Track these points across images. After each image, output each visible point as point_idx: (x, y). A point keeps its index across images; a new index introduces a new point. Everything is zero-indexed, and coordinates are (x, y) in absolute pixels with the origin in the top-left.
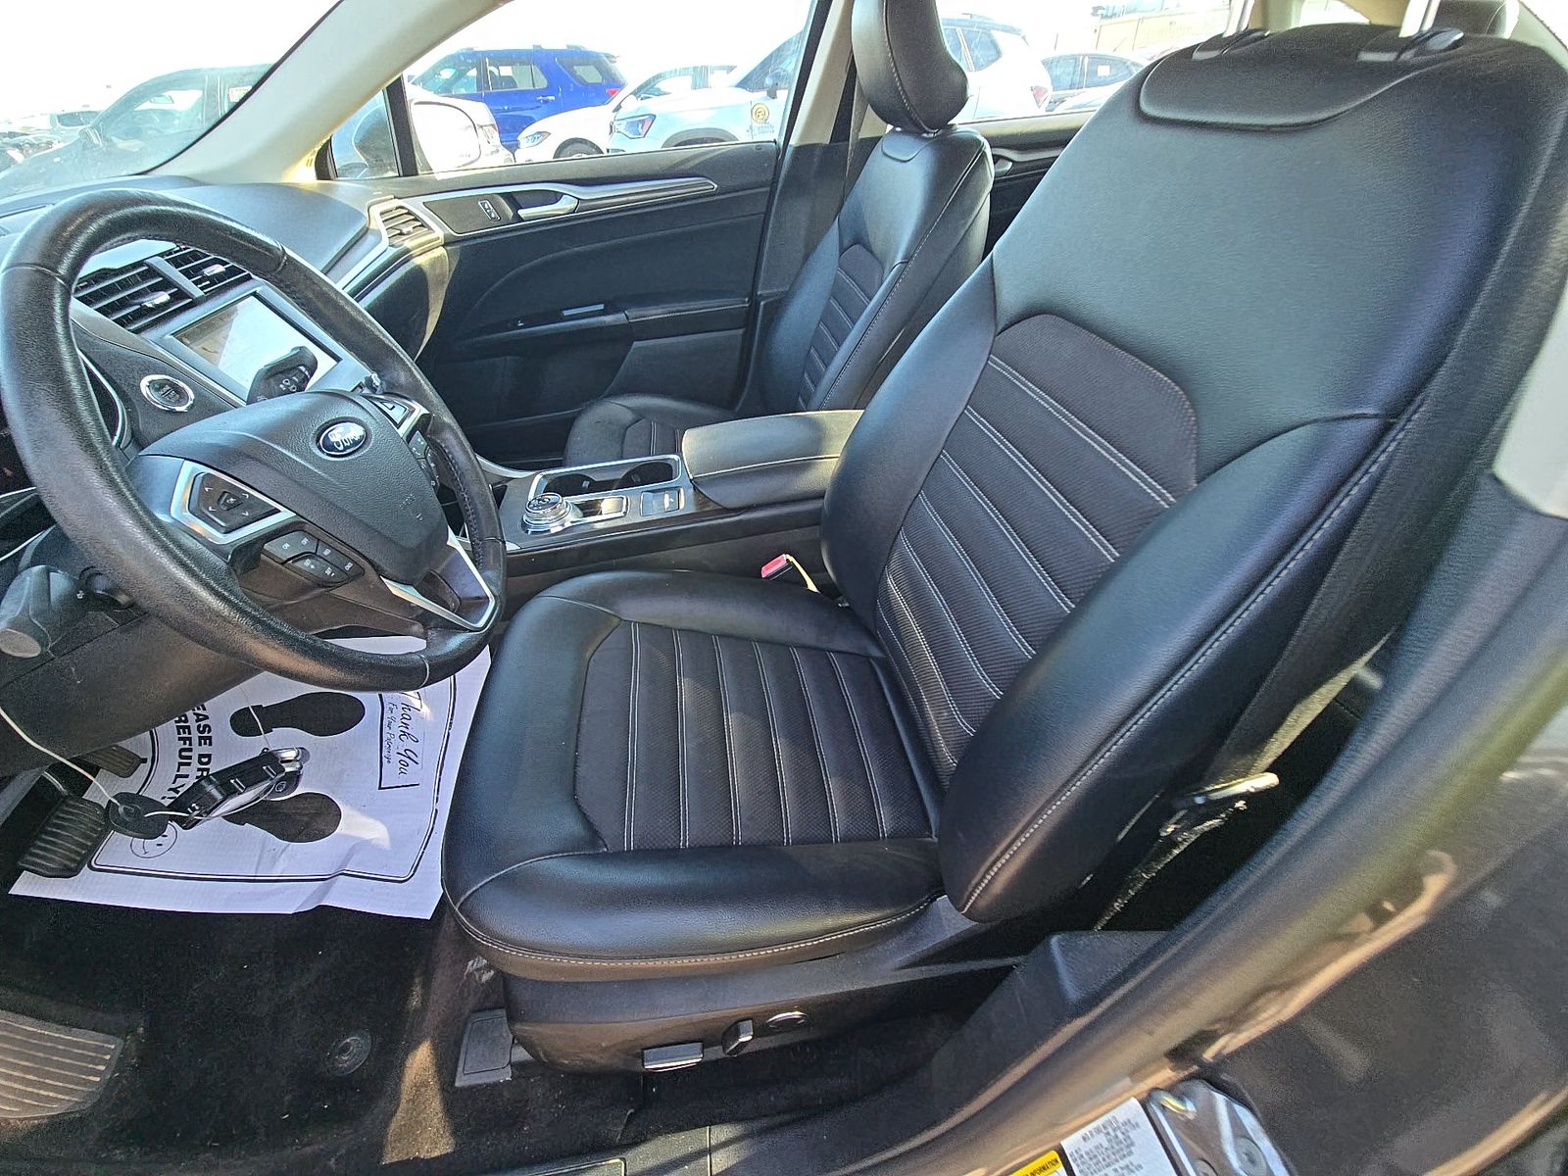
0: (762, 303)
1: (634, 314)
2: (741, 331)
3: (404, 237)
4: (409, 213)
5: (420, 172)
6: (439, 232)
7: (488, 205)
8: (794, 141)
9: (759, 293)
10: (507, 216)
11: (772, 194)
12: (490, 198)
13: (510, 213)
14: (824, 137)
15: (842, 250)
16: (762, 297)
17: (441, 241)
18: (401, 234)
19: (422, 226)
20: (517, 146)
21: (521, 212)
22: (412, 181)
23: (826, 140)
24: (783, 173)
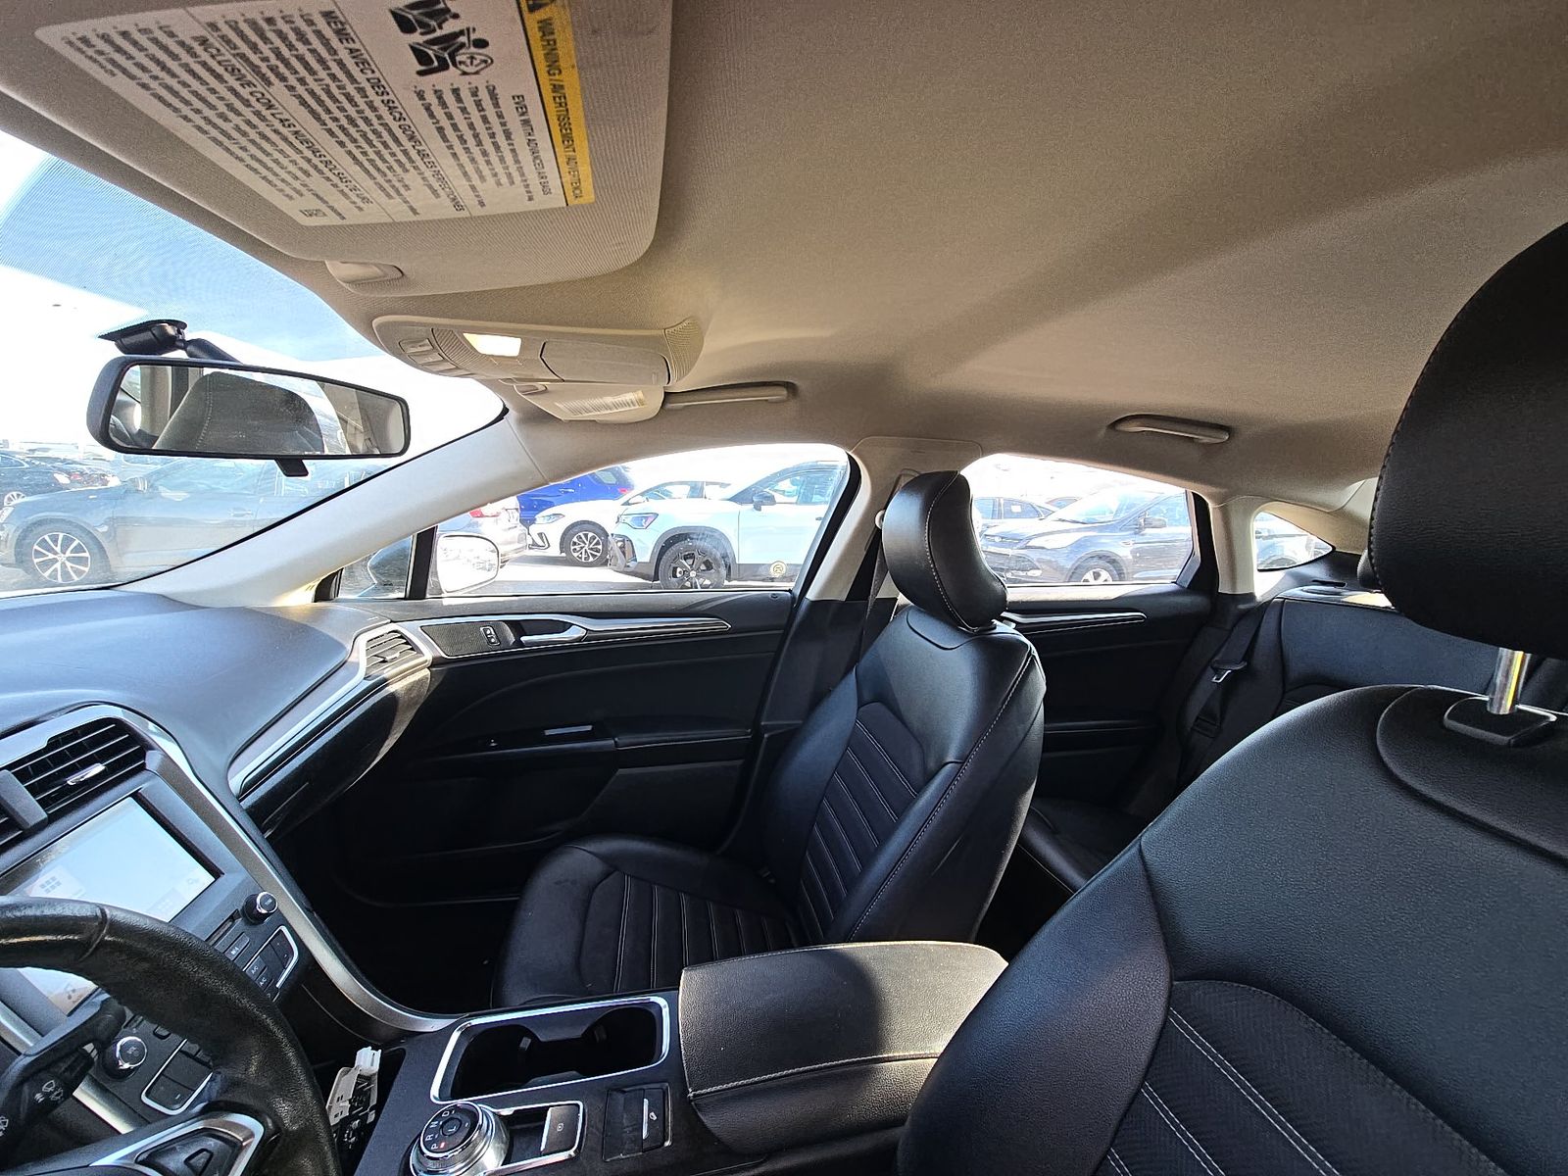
0: (766, 736)
1: (625, 741)
2: (739, 762)
3: (386, 665)
4: (402, 637)
5: (428, 596)
6: (428, 655)
7: (490, 631)
8: (812, 595)
9: (763, 723)
10: (508, 642)
11: (785, 636)
12: (495, 625)
13: (512, 639)
14: (841, 594)
15: (861, 704)
16: (767, 729)
17: (429, 663)
18: (384, 662)
19: (412, 649)
20: (533, 521)
21: (524, 639)
22: (416, 606)
23: (843, 597)
24: (798, 619)
